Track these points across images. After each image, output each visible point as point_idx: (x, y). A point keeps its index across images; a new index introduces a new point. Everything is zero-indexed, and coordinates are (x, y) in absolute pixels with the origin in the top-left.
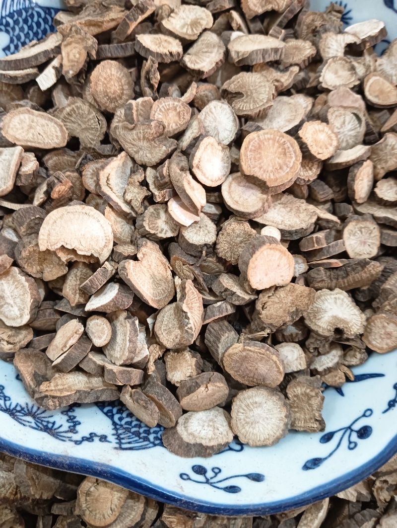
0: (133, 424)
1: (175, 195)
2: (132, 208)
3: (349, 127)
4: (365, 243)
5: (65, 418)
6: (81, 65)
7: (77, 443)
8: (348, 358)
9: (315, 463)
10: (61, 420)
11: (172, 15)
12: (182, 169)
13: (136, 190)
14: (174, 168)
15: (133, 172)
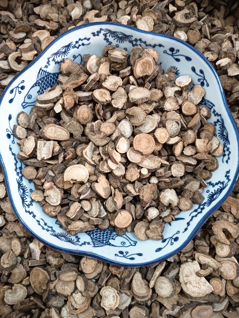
0: (98, 237)
1: (110, 158)
2: (95, 162)
3: (175, 127)
4: (179, 171)
5: (75, 237)
6: (72, 105)
7: (81, 245)
8: (173, 212)
9: (159, 250)
10: (73, 238)
11: (106, 80)
12: (112, 148)
13: (96, 157)
14: (109, 149)
15: (94, 150)
